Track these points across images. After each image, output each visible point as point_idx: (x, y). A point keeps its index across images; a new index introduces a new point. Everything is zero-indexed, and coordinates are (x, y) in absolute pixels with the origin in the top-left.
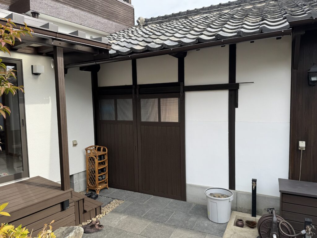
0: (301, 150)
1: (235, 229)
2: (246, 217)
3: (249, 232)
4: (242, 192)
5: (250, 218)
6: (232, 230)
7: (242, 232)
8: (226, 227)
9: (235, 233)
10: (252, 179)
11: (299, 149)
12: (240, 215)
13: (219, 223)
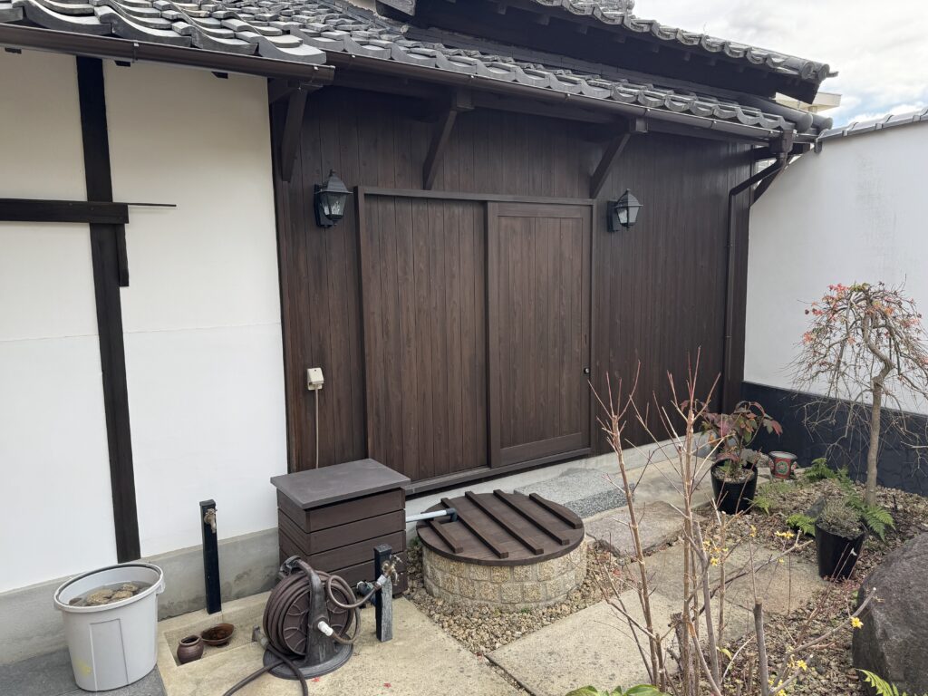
0: (314, 391)
1: (191, 673)
2: (193, 624)
3: (235, 658)
4: (164, 554)
5: (206, 622)
6: (183, 678)
7: (215, 668)
8: (160, 682)
9: (198, 683)
10: (201, 503)
11: (310, 388)
12: (175, 628)
13: (132, 684)
